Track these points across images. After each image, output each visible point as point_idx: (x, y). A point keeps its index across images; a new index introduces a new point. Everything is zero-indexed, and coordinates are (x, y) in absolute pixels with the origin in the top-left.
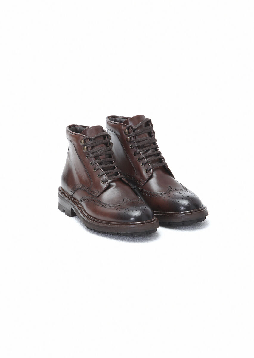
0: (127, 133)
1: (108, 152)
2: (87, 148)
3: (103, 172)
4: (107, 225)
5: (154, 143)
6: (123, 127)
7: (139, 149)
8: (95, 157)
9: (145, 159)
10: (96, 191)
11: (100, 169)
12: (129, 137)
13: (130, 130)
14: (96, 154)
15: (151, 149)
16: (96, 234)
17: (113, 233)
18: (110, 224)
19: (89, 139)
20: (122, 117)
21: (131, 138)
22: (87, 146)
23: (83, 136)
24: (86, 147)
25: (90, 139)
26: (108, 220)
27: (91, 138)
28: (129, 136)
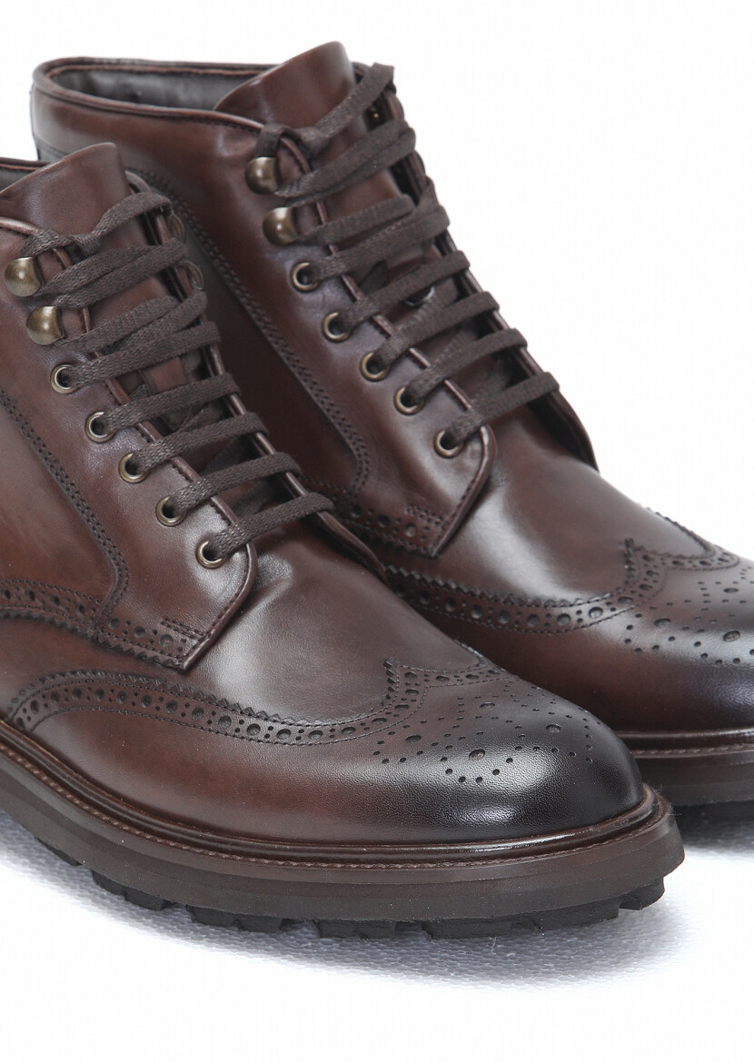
0: (271, 184)
1: (195, 331)
2: (59, 312)
3: (201, 486)
4: (327, 875)
5: (443, 240)
6: (231, 138)
7: (366, 292)
8: (120, 379)
9: (416, 361)
10: (162, 629)
11: (168, 461)
12: (281, 213)
13: (285, 160)
14: (124, 359)
15: (436, 284)
16: (224, 941)
17: (369, 924)
18: (341, 861)
19: (63, 248)
20: (133, 62)
21: (295, 215)
22: (59, 301)
23: (17, 232)
24: (48, 311)
25: (75, 252)
26: (320, 836)
27: (82, 238)
28: (284, 202)
